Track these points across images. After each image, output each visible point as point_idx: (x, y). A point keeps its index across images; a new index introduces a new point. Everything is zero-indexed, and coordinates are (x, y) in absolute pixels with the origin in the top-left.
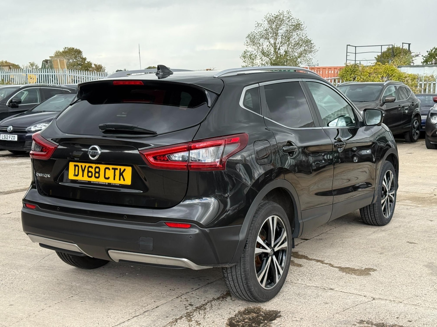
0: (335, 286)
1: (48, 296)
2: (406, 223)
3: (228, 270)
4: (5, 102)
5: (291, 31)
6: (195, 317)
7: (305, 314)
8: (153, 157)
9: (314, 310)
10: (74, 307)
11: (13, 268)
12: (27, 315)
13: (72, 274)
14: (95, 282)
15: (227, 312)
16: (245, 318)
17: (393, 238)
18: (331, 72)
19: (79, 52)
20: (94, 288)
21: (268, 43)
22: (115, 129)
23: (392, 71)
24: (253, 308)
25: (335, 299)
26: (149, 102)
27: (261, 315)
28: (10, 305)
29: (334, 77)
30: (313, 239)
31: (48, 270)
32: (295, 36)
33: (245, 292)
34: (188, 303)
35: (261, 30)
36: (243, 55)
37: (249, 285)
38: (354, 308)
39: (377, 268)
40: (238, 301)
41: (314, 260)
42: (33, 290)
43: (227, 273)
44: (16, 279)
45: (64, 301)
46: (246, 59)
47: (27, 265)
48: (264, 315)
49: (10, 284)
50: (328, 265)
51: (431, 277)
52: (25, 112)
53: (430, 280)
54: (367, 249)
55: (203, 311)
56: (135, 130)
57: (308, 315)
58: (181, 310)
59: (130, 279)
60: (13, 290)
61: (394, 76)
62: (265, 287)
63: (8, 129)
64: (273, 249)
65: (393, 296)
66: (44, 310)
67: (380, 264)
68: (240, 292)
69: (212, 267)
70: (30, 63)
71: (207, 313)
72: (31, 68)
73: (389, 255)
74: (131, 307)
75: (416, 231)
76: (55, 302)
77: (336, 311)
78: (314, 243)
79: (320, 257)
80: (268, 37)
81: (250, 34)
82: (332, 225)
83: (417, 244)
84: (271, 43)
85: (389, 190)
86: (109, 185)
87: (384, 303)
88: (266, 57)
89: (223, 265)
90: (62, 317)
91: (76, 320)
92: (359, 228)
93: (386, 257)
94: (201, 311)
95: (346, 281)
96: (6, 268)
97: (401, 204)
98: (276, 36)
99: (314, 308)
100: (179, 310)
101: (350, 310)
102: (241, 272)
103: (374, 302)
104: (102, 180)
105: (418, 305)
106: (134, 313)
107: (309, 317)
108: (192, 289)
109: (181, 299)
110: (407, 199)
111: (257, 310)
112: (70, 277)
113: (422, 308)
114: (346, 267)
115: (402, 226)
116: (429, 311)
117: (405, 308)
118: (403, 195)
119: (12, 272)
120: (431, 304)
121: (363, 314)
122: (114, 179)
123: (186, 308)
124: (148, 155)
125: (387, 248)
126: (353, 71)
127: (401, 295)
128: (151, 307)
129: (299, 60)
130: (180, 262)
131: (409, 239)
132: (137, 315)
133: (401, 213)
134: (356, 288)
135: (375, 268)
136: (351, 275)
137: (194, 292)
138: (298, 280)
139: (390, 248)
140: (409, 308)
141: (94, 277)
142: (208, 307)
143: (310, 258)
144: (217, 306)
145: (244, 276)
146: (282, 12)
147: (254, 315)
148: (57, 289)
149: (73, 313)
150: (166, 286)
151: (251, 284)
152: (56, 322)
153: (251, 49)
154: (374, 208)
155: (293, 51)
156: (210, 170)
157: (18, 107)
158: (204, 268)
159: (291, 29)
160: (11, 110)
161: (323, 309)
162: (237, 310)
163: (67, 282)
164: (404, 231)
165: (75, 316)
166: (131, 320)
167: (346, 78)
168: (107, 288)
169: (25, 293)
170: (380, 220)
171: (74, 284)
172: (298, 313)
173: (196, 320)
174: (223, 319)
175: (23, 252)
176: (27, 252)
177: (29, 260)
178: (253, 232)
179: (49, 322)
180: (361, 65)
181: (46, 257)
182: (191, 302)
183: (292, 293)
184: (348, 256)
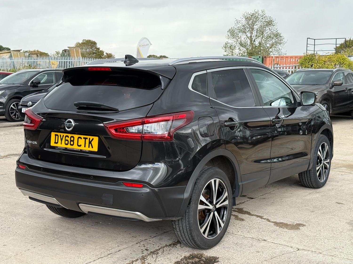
0: (268, 238)
1: (35, 239)
2: (338, 187)
3: (176, 222)
4: (28, 83)
5: (264, 26)
6: (148, 260)
7: (239, 260)
8: (115, 130)
9: (246, 257)
10: (54, 249)
11: (13, 215)
12: (15, 254)
13: (57, 222)
14: (74, 228)
15: (175, 257)
16: (189, 262)
17: (325, 199)
18: (293, 60)
19: (94, 43)
20: (72, 234)
21: (245, 36)
22: (86, 106)
23: (343, 60)
24: (197, 254)
25: (266, 248)
26: (116, 85)
27: (203, 260)
28: (4, 245)
29: (295, 64)
30: (258, 198)
31: (40, 218)
32: (268, 31)
33: (190, 240)
34: (145, 248)
35: (240, 26)
36: (225, 46)
37: (193, 235)
38: (281, 257)
39: (306, 224)
40: (186, 248)
41: (255, 215)
42: (25, 234)
43: (176, 225)
44: (13, 224)
45: (47, 244)
46: (227, 49)
47: (24, 213)
48: (205, 260)
49: (8, 228)
50: (265, 220)
51: (350, 233)
52: (43, 91)
53: (349, 235)
54: (301, 207)
55: (156, 255)
56: (102, 107)
57: (241, 261)
58: (138, 254)
59: (102, 227)
60: (9, 234)
61: (345, 64)
62: (207, 237)
63: (28, 104)
64: (215, 206)
65: (315, 248)
66: (30, 250)
67: (309, 221)
68: (186, 241)
69: (162, 220)
70: (56, 52)
71: (159, 257)
72: (57, 56)
73: (319, 213)
74: (99, 250)
75: (345, 193)
76: (40, 244)
77: (265, 259)
78: (258, 201)
79: (260, 213)
80: (245, 31)
81: (231, 29)
82: (276, 187)
83: (344, 204)
84: (248, 36)
85: (324, 159)
86: (81, 151)
87: (307, 253)
88: (244, 47)
89: (170, 218)
90: (42, 256)
91: (53, 259)
92: (298, 189)
93: (316, 214)
94: (154, 255)
95: (278, 234)
96: (7, 215)
97: (337, 170)
98: (252, 30)
99: (247, 256)
100: (136, 254)
101: (277, 258)
102: (186, 225)
103: (298, 253)
104: (75, 147)
105: (335, 256)
106: (100, 255)
107: (242, 263)
108: (150, 237)
109: (140, 245)
110: (343, 167)
111: (200, 256)
112: (55, 224)
113: (338, 259)
114: (280, 222)
115: (334, 189)
116: (343, 261)
117: (323, 258)
118: (340, 163)
119: (11, 219)
120: (346, 255)
121: (287, 262)
122: (85, 146)
123: (142, 252)
124: (110, 128)
125: (318, 207)
126: (311, 60)
127: (322, 247)
128: (115, 250)
129: (271, 50)
130: (134, 215)
131: (338, 200)
132: (102, 256)
133: (336, 178)
134: (285, 240)
135: (304, 224)
136: (283, 229)
137: (152, 239)
138: (239, 232)
139: (321, 207)
140: (327, 258)
141: (74, 225)
142: (160, 252)
143: (252, 213)
144: (168, 251)
145: (188, 227)
146: (257, 11)
147: (197, 260)
148: (44, 233)
149: (52, 253)
150: (130, 234)
151: (194, 234)
152: (37, 260)
153: (231, 41)
154: (310, 174)
155: (266, 43)
156: (161, 141)
157: (37, 86)
158: (154, 220)
159: (264, 25)
160: (32, 89)
161: (254, 257)
162: (184, 255)
163: (52, 228)
164: (335, 194)
165: (52, 256)
166: (97, 260)
167: (305, 65)
168: (82, 234)
169: (17, 236)
170: (315, 184)
171: (57, 229)
172: (233, 259)
173: (148, 262)
174: (171, 262)
175: (23, 203)
176: (26, 203)
177: (27, 209)
178: (196, 192)
179: (31, 260)
180: (317, 55)
181: (40, 207)
182: (147, 248)
183: (231, 243)
184: (284, 213)
